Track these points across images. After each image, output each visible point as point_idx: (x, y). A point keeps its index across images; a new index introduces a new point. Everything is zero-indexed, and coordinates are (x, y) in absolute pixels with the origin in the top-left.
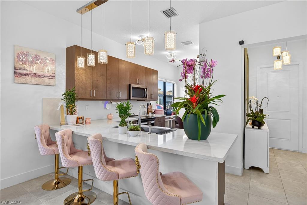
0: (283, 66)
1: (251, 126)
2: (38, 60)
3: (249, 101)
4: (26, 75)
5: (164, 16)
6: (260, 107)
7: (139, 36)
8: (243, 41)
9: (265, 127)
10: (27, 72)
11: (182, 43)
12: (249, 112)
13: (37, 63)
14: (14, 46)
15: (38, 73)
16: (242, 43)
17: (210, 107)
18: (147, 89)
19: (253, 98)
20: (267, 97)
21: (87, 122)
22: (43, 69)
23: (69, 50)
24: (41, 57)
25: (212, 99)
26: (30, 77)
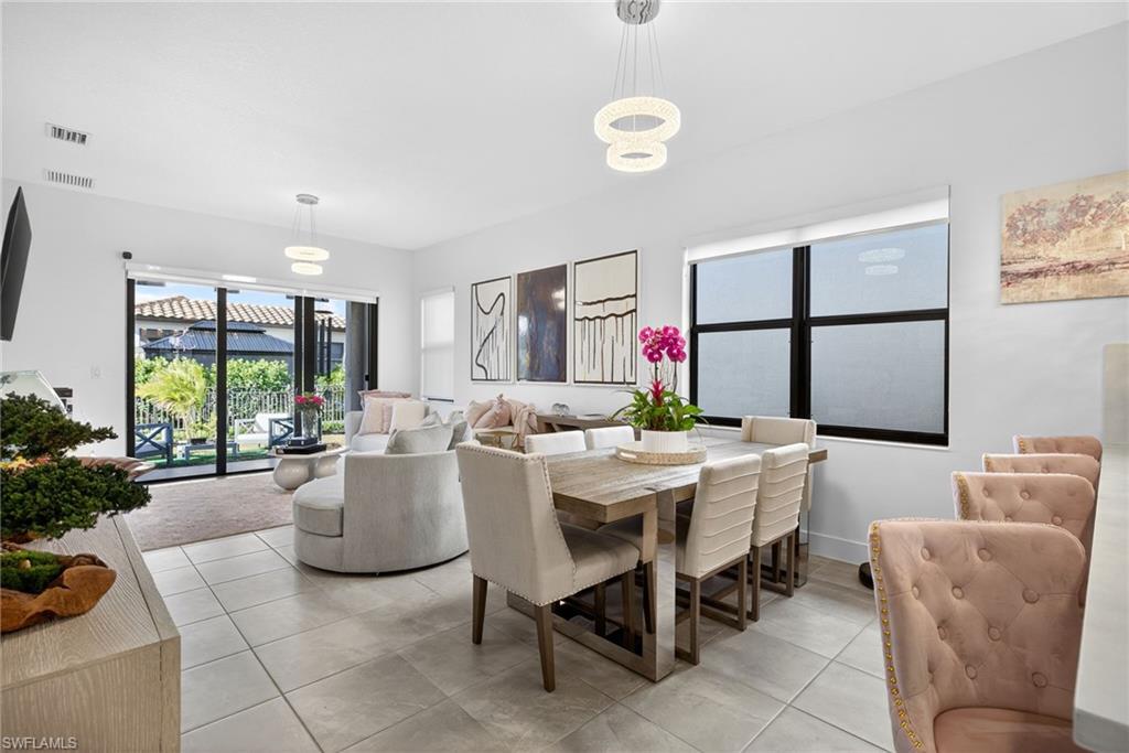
2: (1085, 214)
4: (1034, 274)
13: (1080, 226)
14: (1002, 198)
15: (1084, 258)
22: (1105, 238)
24: (1098, 199)
26: (1050, 279)
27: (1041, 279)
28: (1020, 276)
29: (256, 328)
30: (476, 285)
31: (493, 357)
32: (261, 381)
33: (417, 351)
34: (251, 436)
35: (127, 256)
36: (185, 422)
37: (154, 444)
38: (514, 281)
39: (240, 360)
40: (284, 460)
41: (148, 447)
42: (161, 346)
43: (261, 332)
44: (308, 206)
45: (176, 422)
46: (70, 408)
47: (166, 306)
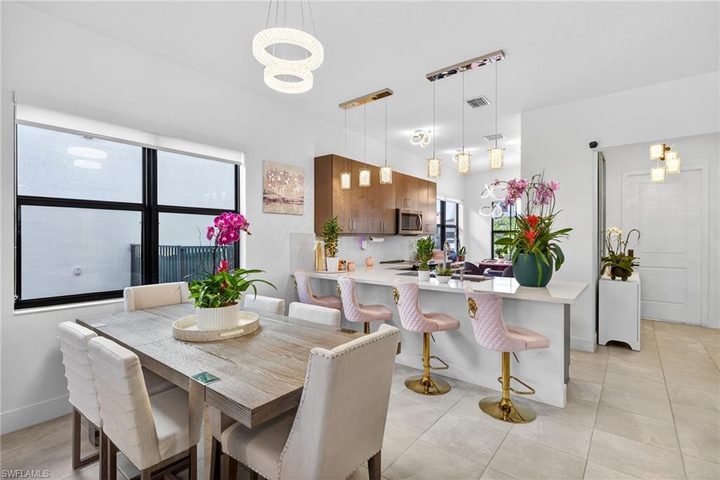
0: (667, 175)
1: (610, 278)
2: (286, 179)
3: (607, 235)
4: (275, 201)
5: (469, 107)
6: (625, 245)
7: (416, 131)
8: (595, 142)
9: (634, 277)
10: (277, 197)
11: (485, 138)
12: (607, 255)
13: (285, 184)
14: (264, 161)
15: (287, 197)
16: (593, 145)
17: (552, 244)
18: (421, 216)
19: (613, 229)
20: (637, 229)
21: (350, 268)
22: (292, 191)
23: (318, 160)
24: (290, 175)
25: (555, 234)
26: (278, 204)
27: (276, 203)
28: (270, 200)
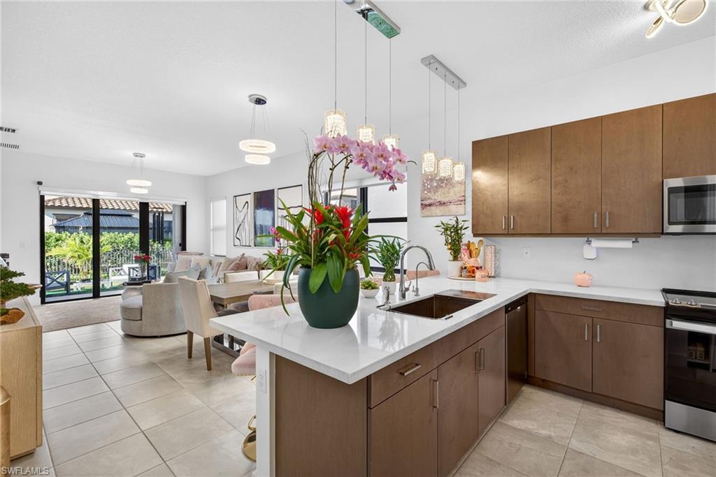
4: (430, 205)
15: (443, 200)
22: (449, 193)
26: (434, 208)
27: (432, 207)
28: (426, 205)
29: (127, 213)
30: (235, 196)
31: (243, 234)
32: (129, 245)
33: (208, 229)
34: (120, 277)
35: (40, 183)
36: (81, 270)
37: (58, 283)
38: (252, 195)
39: (117, 233)
40: (128, 289)
41: (55, 284)
42: (66, 225)
43: (130, 216)
44: (140, 158)
45: (75, 269)
46: (8, 263)
47: (70, 200)
